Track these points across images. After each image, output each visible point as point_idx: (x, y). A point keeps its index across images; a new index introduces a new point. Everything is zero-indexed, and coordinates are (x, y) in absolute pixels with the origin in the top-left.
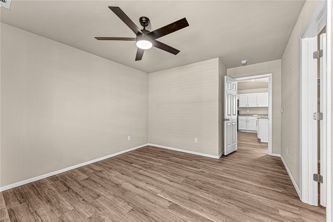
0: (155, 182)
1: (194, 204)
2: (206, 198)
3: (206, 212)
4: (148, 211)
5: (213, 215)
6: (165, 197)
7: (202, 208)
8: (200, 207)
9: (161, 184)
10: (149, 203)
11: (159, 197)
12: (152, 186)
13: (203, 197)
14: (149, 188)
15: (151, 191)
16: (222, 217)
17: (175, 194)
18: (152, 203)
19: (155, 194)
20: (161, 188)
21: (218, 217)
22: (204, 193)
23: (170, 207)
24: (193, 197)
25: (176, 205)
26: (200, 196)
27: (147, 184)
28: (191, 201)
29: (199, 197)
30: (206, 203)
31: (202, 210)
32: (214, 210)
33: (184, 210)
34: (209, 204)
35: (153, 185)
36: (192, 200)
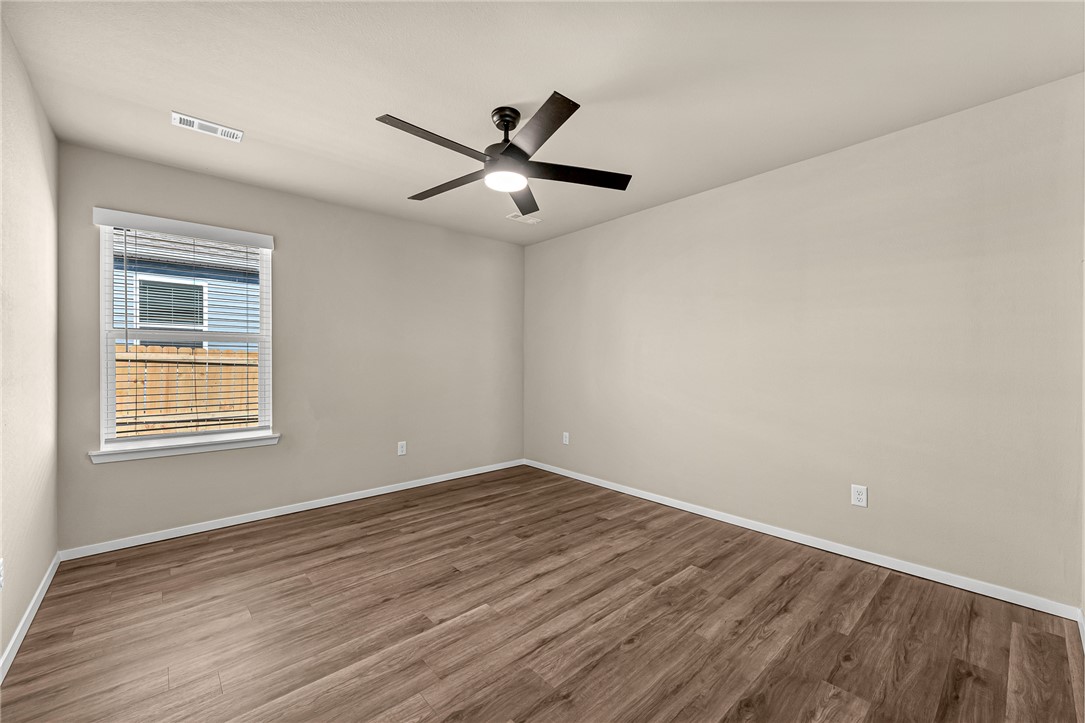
1: (397, 667)
2: (395, 710)
3: (347, 683)
5: (324, 693)
7: (365, 679)
8: (372, 676)
13: (406, 703)
16: (299, 710)
17: (466, 635)
21: (308, 702)
22: (425, 715)
24: (426, 674)
26: (418, 695)
28: (414, 664)
29: (415, 691)
30: (376, 699)
31: (360, 675)
32: (335, 705)
33: (394, 641)
34: (368, 704)
36: (416, 667)
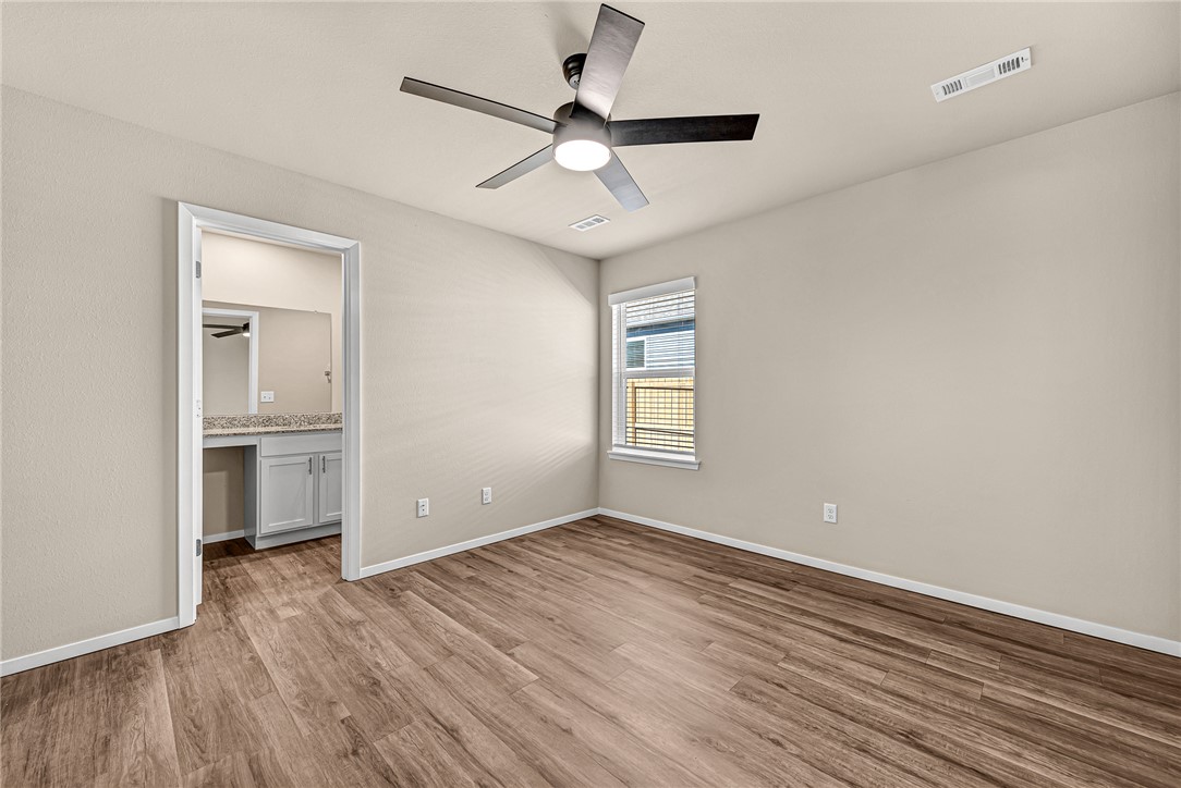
0: (529, 736)
4: (575, 642)
6: (516, 667)
9: (508, 719)
10: (568, 657)
11: (533, 670)
12: (550, 716)
14: (561, 706)
15: (558, 693)
17: (481, 673)
18: (559, 657)
19: (545, 679)
20: (514, 699)
23: (518, 643)
25: (498, 646)
27: (568, 731)
33: (487, 636)
35: (544, 720)
